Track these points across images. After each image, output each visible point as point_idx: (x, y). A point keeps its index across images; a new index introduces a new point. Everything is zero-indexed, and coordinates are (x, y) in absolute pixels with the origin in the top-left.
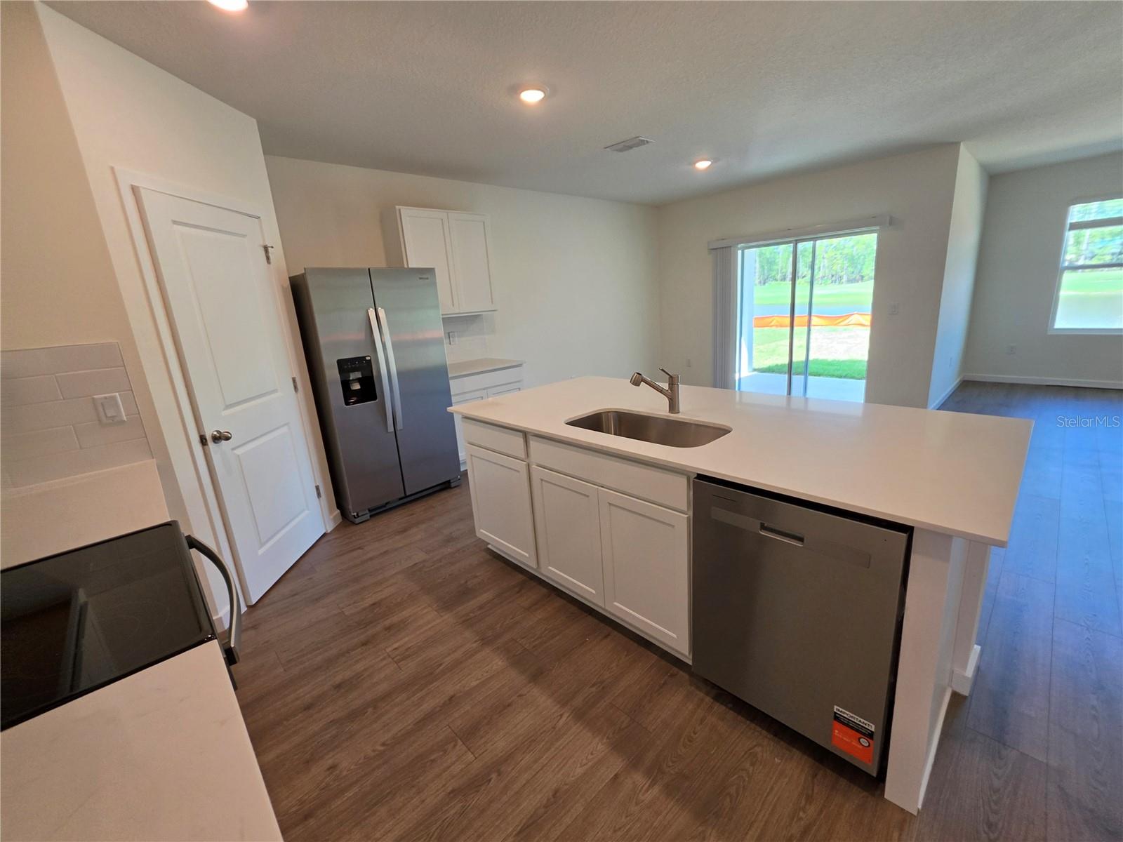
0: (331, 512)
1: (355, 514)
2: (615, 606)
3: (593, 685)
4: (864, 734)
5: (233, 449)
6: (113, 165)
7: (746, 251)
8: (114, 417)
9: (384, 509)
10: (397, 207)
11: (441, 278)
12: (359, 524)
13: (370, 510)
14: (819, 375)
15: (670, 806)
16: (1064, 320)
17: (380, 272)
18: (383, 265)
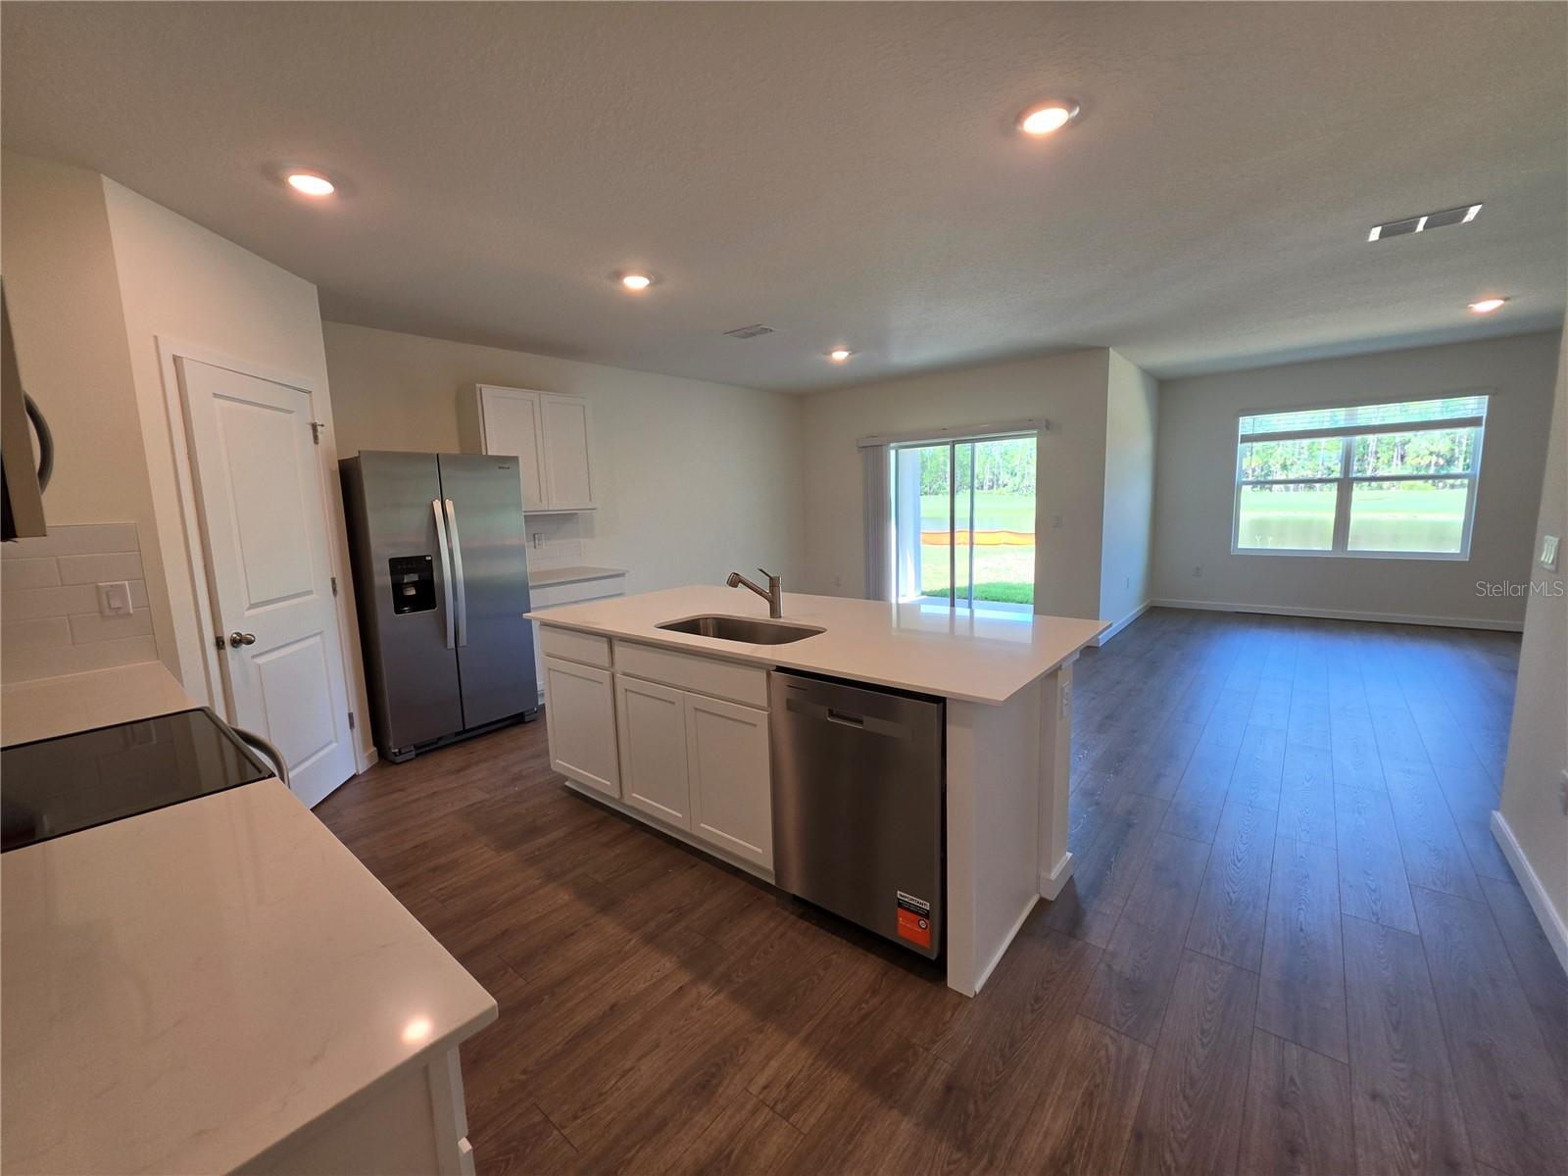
0: (366, 748)
1: (397, 750)
2: (702, 828)
3: (669, 912)
4: (921, 915)
5: (253, 657)
6: (156, 334)
7: (900, 451)
8: (119, 608)
9: (435, 746)
10: (478, 385)
11: (526, 469)
12: (401, 763)
13: (416, 747)
14: (998, 601)
15: (732, 1009)
16: (1246, 540)
17: (454, 460)
18: (455, 450)
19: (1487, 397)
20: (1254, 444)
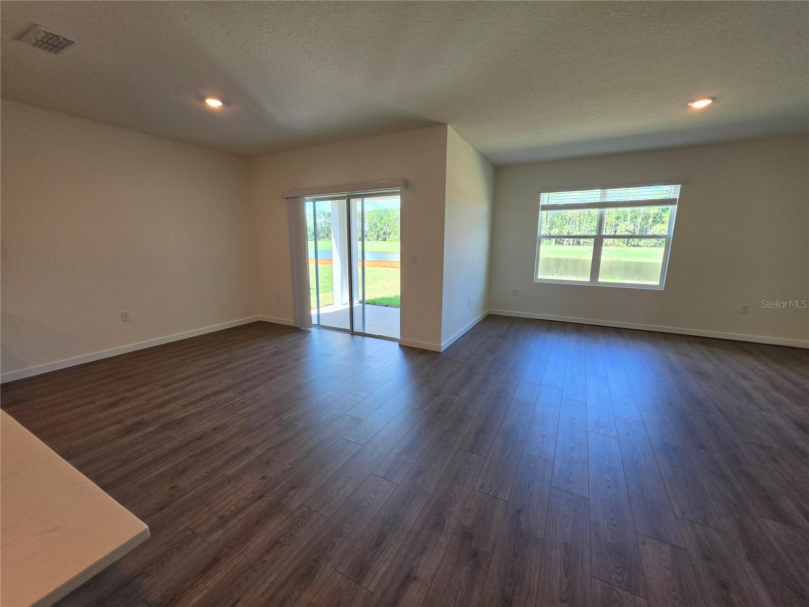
19: (680, 185)
20: (549, 212)
